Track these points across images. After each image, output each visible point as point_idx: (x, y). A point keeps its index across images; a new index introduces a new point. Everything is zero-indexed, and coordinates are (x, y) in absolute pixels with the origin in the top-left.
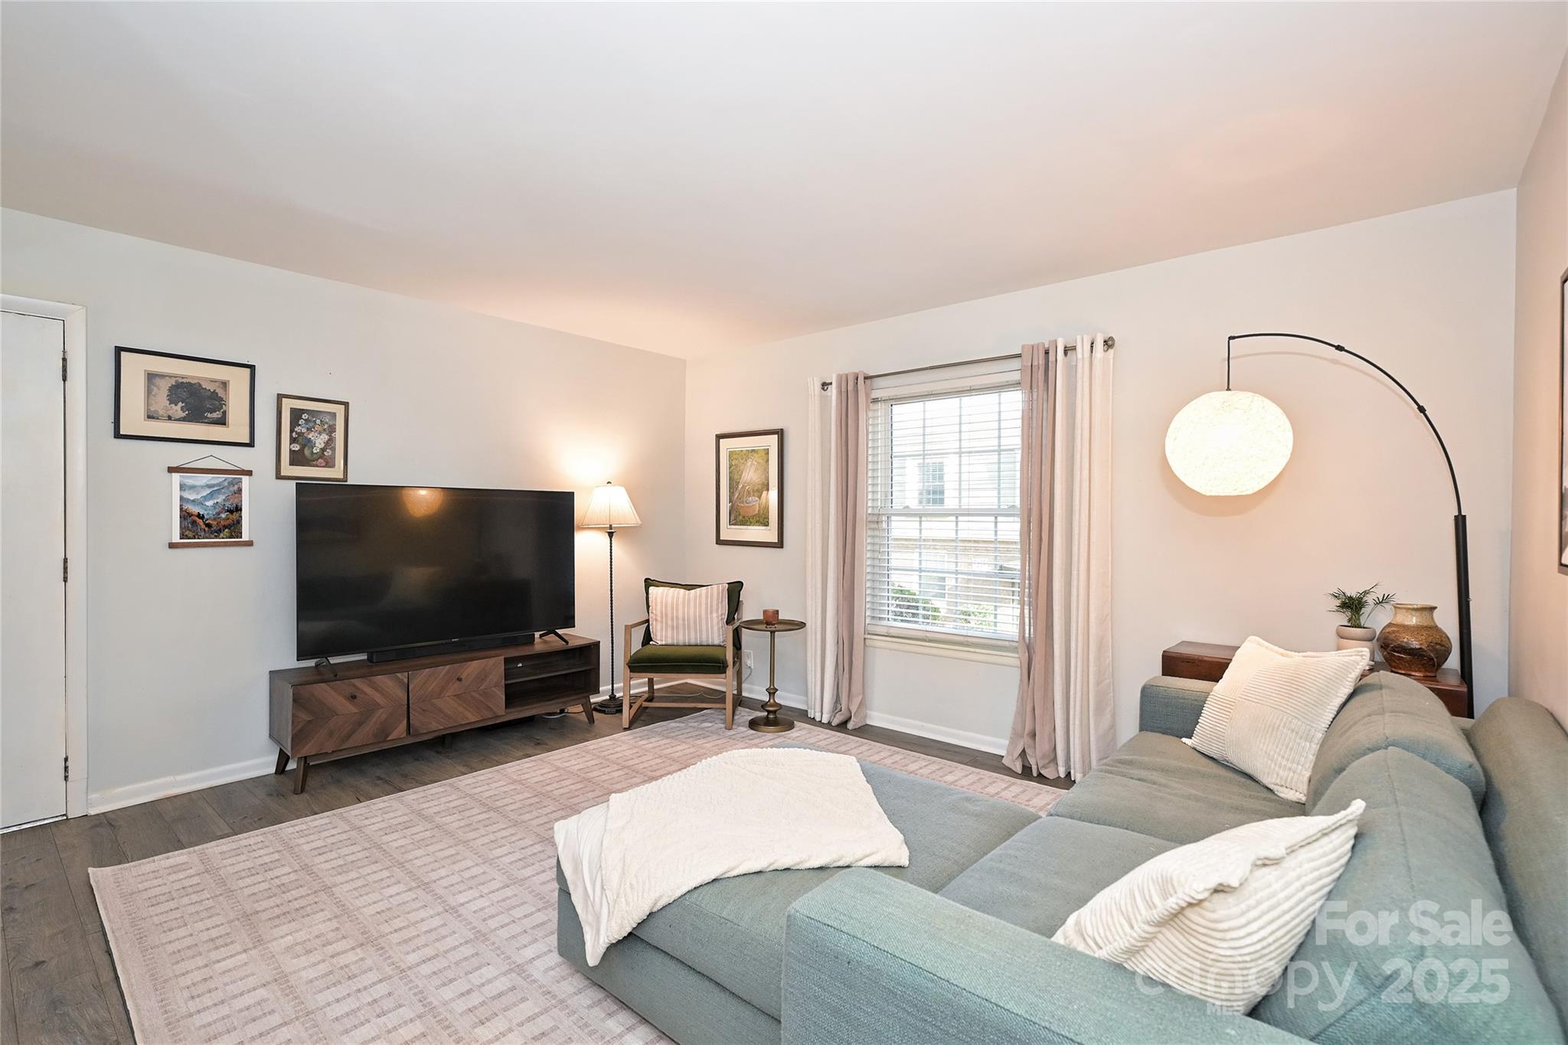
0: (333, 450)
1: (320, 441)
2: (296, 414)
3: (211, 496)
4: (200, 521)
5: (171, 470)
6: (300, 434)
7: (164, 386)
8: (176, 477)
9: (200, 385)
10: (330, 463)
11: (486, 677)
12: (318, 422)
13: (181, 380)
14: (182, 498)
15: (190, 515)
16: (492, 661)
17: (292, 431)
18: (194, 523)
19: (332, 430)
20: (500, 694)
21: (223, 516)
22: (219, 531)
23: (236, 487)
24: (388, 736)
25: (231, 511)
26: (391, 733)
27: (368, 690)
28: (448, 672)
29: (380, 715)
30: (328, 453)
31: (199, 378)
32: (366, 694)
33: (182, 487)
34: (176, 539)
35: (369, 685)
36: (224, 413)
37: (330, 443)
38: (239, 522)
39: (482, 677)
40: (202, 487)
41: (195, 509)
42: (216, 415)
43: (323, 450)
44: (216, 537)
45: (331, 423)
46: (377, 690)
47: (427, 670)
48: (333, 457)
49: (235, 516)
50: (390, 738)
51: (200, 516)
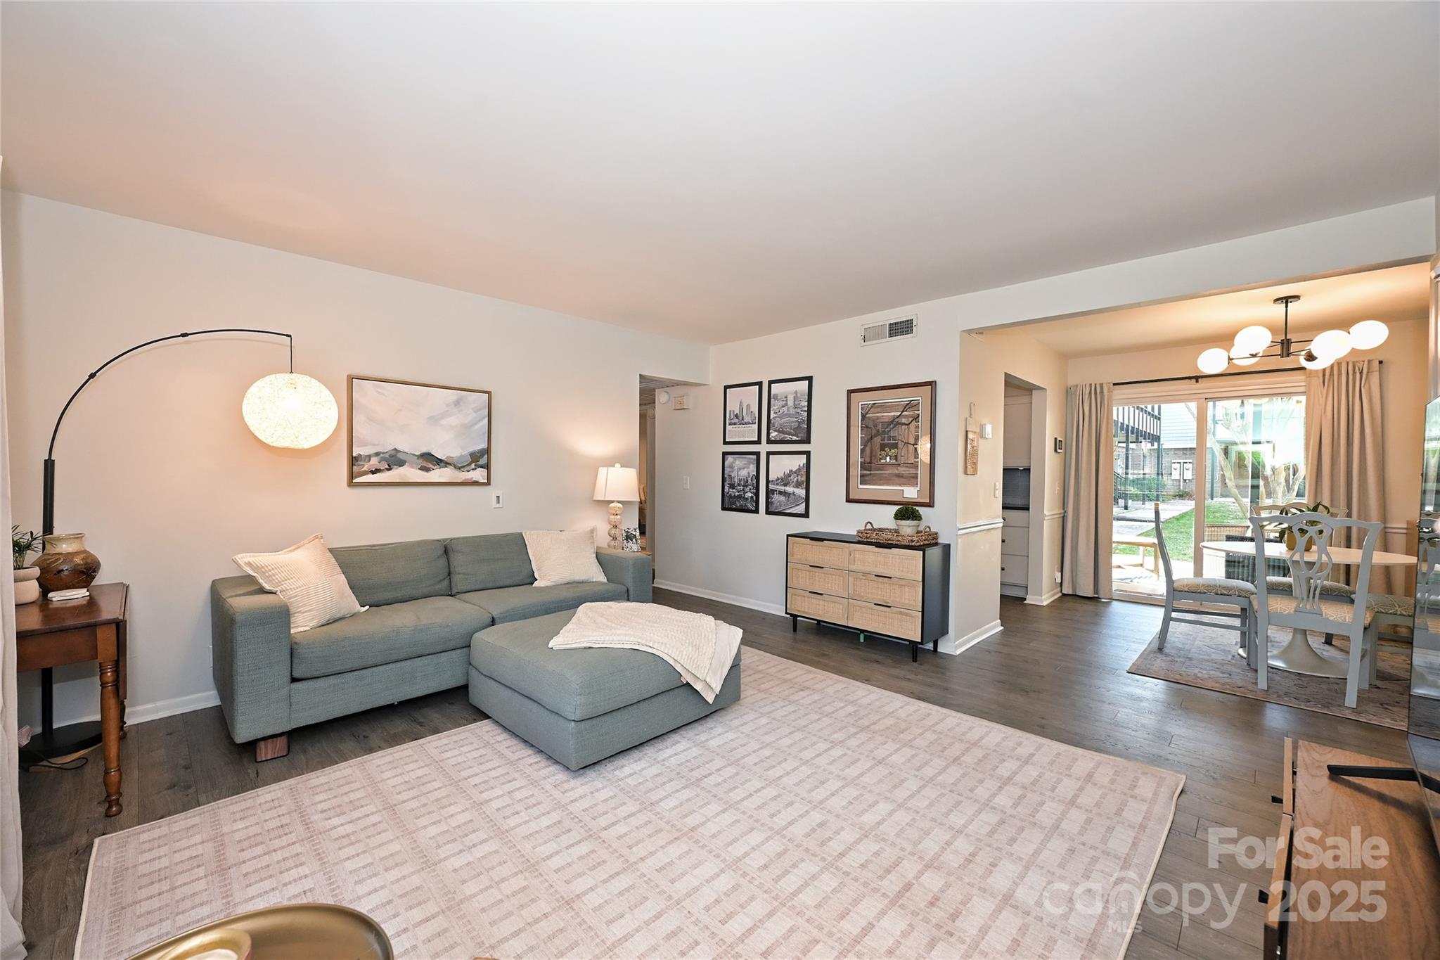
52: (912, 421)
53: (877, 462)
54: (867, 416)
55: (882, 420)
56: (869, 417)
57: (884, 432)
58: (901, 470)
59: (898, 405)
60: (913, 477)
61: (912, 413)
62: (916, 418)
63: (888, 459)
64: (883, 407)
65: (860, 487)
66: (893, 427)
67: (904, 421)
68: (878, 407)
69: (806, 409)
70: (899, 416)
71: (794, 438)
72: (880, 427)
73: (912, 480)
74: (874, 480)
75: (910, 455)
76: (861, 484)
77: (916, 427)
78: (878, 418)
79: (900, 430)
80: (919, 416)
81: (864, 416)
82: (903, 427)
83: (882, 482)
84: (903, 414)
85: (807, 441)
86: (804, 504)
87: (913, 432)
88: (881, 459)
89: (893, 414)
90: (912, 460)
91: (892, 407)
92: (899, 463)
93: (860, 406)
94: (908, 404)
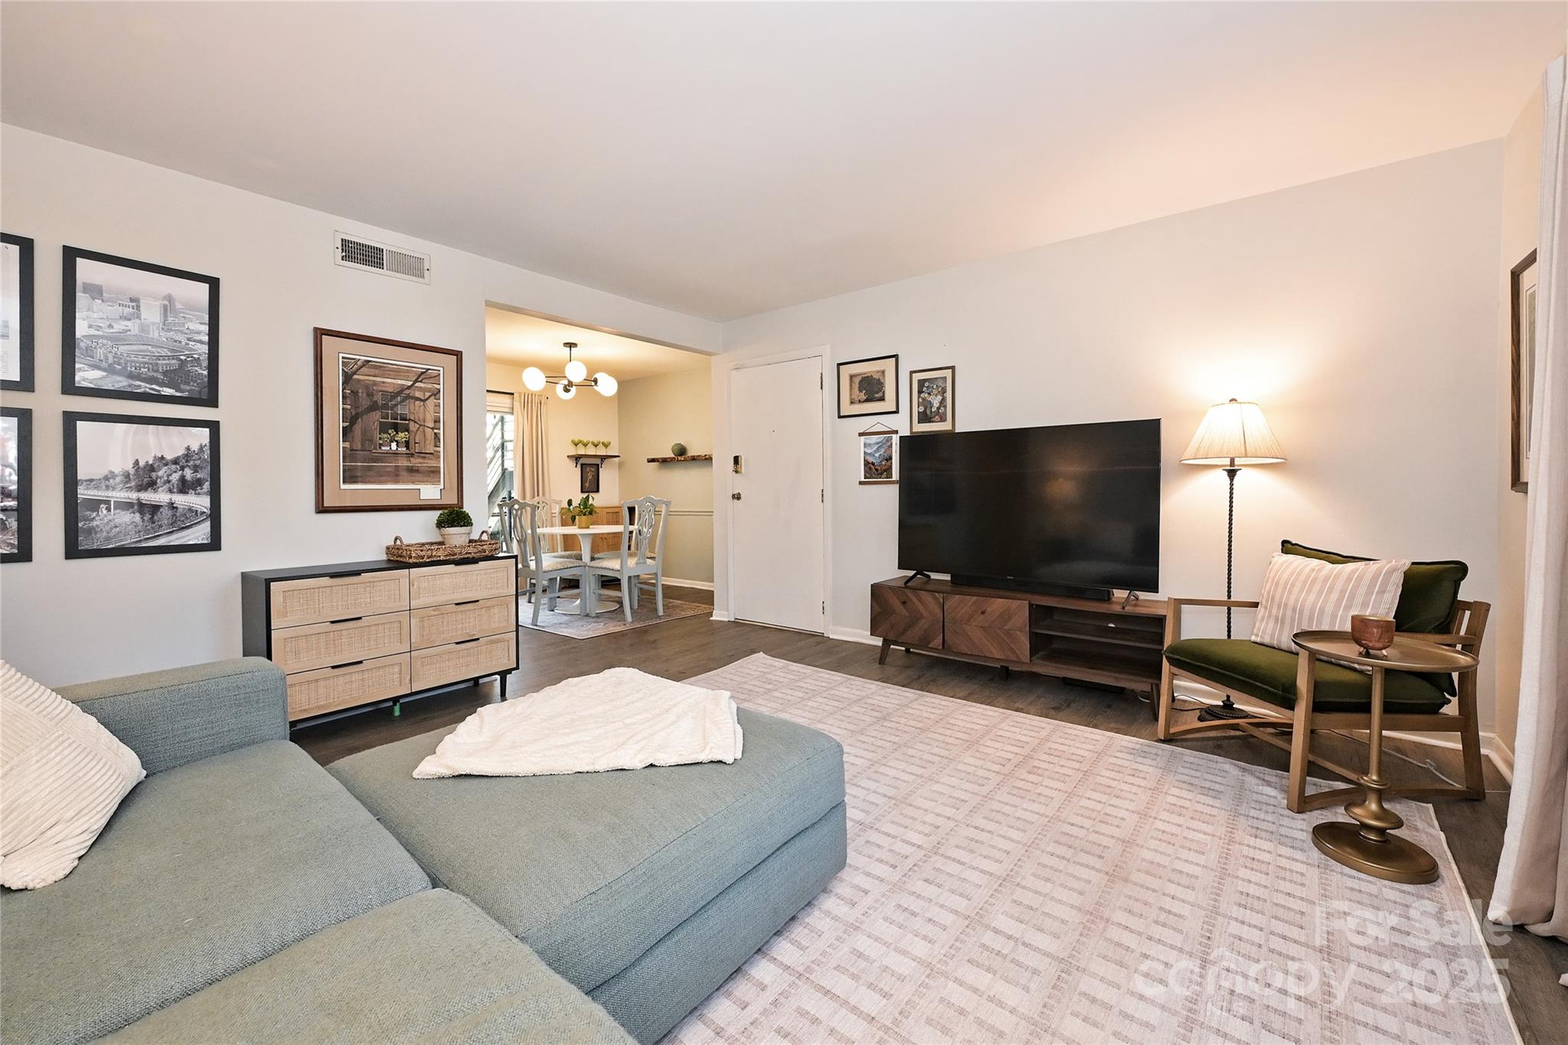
0: (945, 407)
1: (936, 402)
2: (921, 383)
3: (878, 450)
4: (872, 467)
5: (861, 434)
6: (924, 399)
7: (857, 380)
8: (862, 438)
9: (872, 376)
10: (943, 419)
11: (1010, 617)
12: (935, 387)
13: (864, 376)
14: (865, 453)
15: (869, 463)
16: (1015, 604)
17: (919, 397)
18: (870, 468)
19: (944, 391)
20: (1025, 641)
21: (883, 463)
22: (881, 474)
23: (889, 443)
24: (929, 643)
25: (887, 460)
26: (933, 640)
27: (914, 599)
28: (975, 603)
29: (923, 624)
30: (942, 410)
31: (870, 372)
32: (914, 603)
33: (865, 445)
34: (863, 479)
35: (915, 596)
36: (884, 393)
37: (943, 402)
38: (891, 467)
39: (1006, 616)
40: (874, 444)
41: (871, 459)
42: (880, 394)
43: (938, 408)
44: (880, 478)
45: (943, 386)
46: (920, 601)
47: (958, 596)
48: (945, 413)
49: (889, 464)
50: (930, 646)
51: (873, 464)
52: (430, 397)
53: (376, 449)
54: (355, 377)
55: (384, 389)
56: (359, 380)
57: (385, 406)
58: (415, 462)
59: (407, 371)
60: (433, 472)
61: (430, 386)
62: (436, 394)
63: (394, 446)
64: (381, 369)
65: (343, 486)
66: (402, 401)
67: (418, 394)
68: (376, 367)
69: (206, 338)
70: (409, 387)
71: (168, 391)
72: (378, 398)
73: (433, 474)
74: (370, 476)
75: (428, 442)
76: (344, 482)
77: (435, 406)
78: (375, 383)
79: (412, 406)
80: (439, 391)
81: (347, 378)
82: (417, 402)
83: (383, 478)
84: (417, 384)
85: (212, 401)
86: (208, 524)
87: (432, 411)
88: (381, 445)
89: (400, 382)
90: (430, 449)
91: (398, 372)
92: (412, 451)
93: (341, 360)
94: (422, 373)
